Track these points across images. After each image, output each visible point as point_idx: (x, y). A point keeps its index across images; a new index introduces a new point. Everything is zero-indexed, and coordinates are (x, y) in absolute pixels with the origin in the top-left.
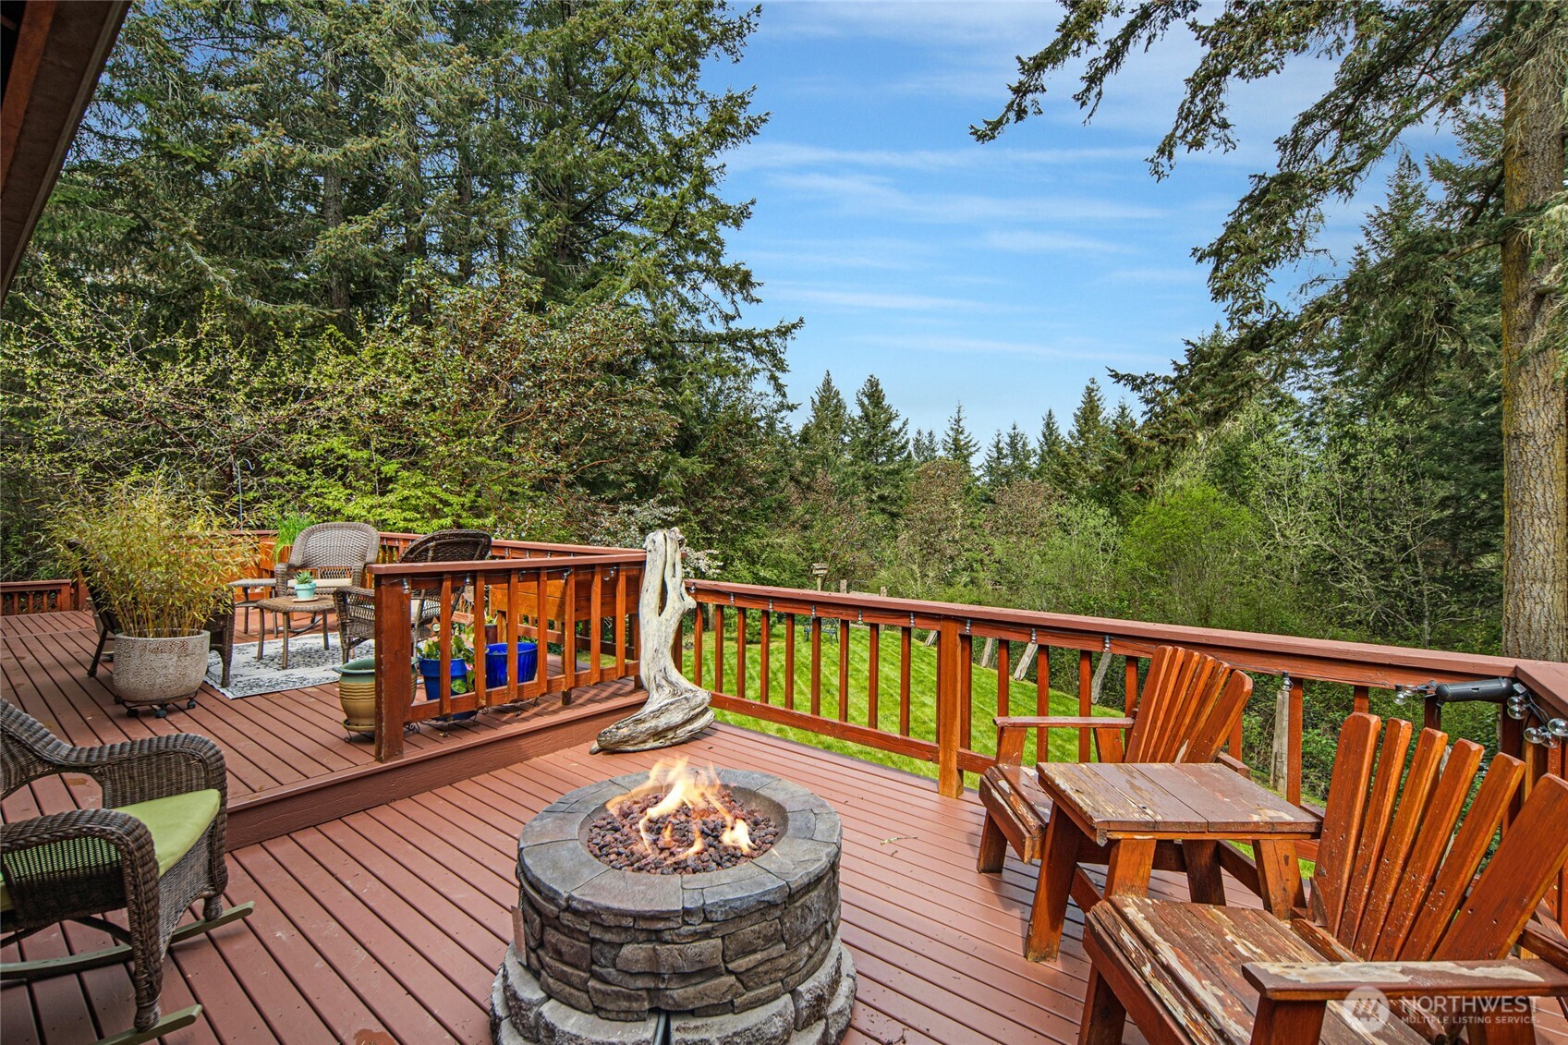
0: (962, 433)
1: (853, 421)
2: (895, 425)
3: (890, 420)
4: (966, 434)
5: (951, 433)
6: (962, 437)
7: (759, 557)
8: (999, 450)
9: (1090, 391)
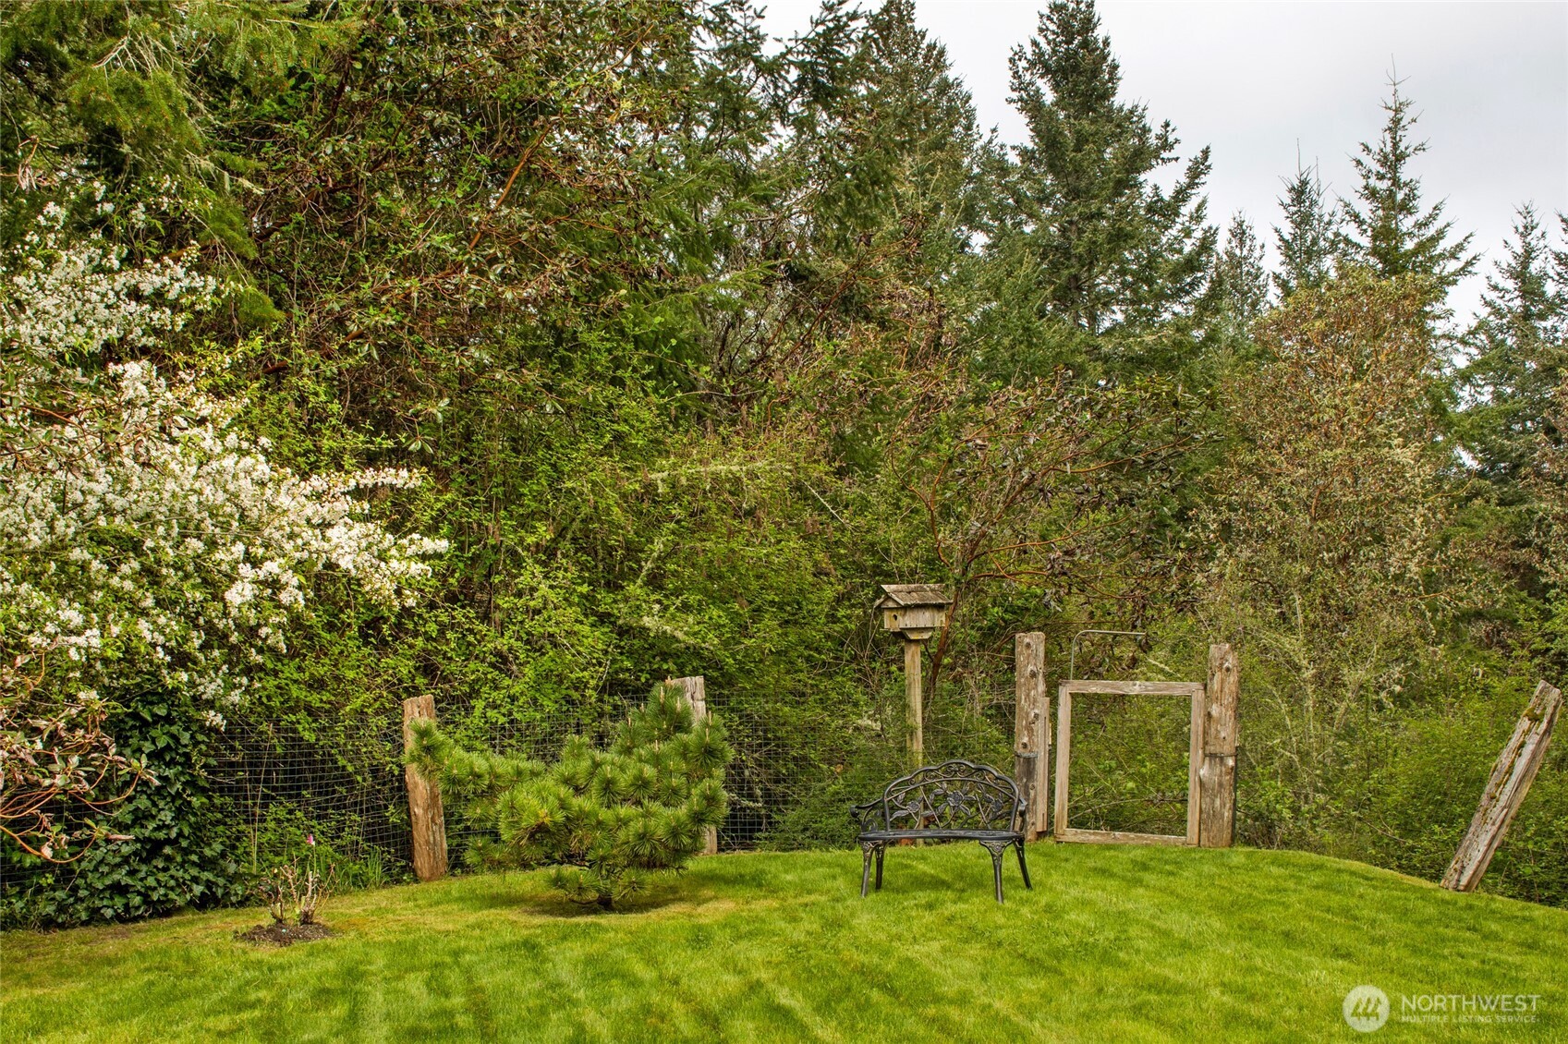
0: (1406, 208)
1: (1003, 169)
2: (1161, 179)
3: (1141, 158)
4: (1423, 210)
5: (1365, 208)
6: (1407, 223)
7: (632, 551)
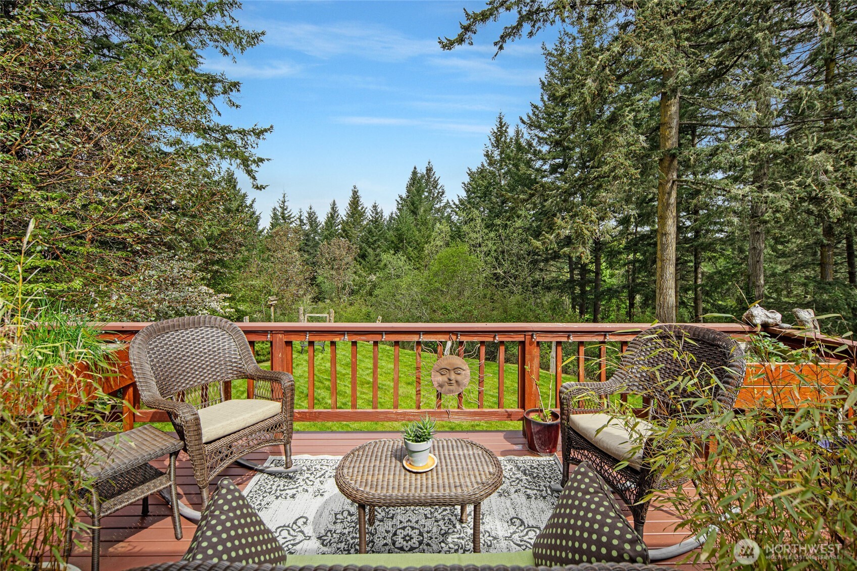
0: (286, 210)
8: (301, 221)
9: (355, 193)
